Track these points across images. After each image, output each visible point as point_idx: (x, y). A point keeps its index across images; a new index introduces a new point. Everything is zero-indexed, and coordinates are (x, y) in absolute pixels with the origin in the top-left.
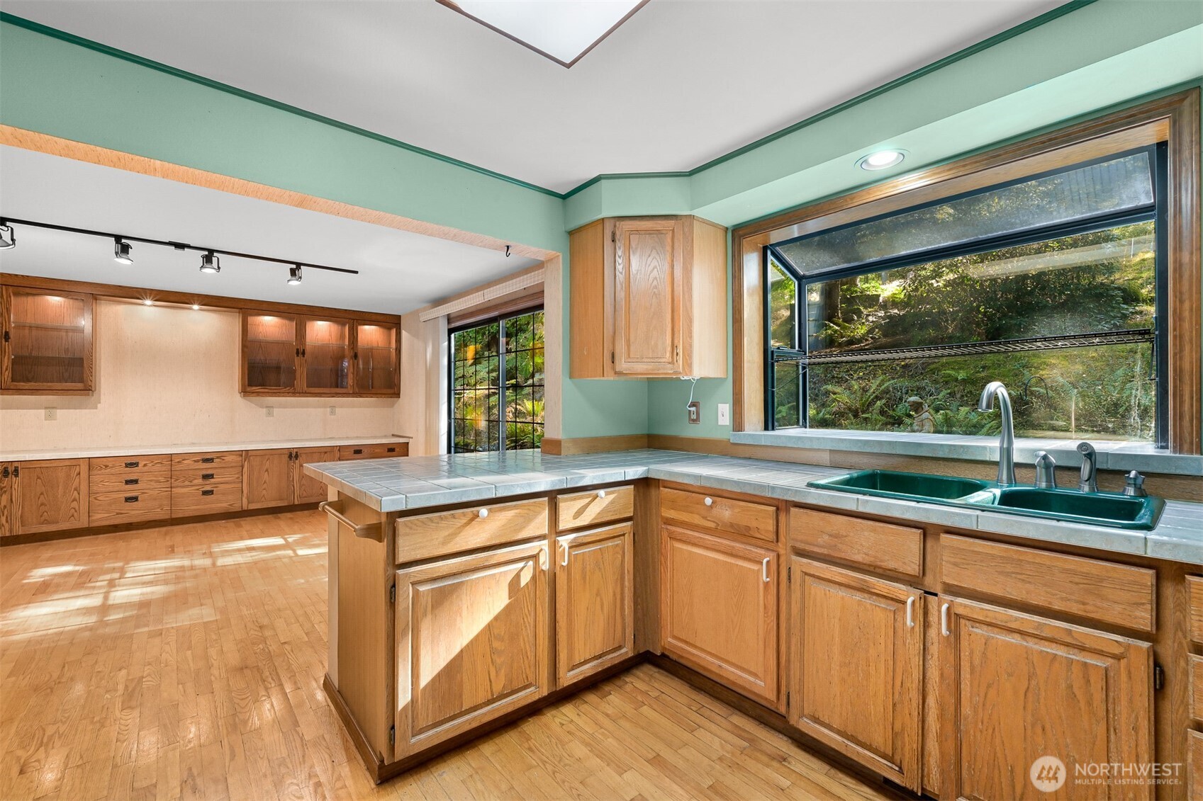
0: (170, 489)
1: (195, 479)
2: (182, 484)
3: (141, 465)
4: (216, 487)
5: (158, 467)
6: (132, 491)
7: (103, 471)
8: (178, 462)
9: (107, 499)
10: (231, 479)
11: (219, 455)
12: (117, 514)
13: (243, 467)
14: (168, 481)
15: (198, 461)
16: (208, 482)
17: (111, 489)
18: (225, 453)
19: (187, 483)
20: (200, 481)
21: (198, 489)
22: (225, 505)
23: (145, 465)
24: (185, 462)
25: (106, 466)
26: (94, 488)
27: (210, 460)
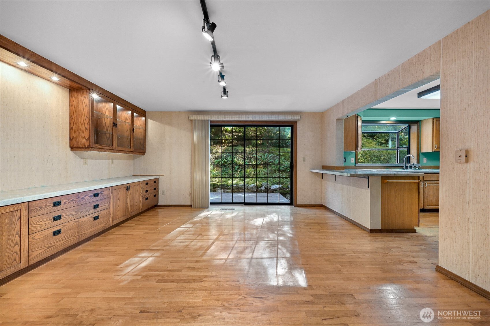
0: (78, 220)
1: (91, 209)
2: (85, 215)
3: (62, 204)
4: (100, 213)
5: (72, 204)
6: (57, 226)
7: (39, 212)
8: (83, 198)
9: (42, 236)
10: (105, 207)
11: (101, 190)
12: (48, 248)
13: (110, 197)
14: (77, 214)
15: (91, 196)
16: (96, 211)
17: (44, 227)
18: (103, 189)
19: (87, 213)
20: (92, 210)
21: (92, 217)
22: (103, 225)
23: (65, 203)
24: (86, 198)
25: (41, 208)
26: (32, 229)
27: (96, 195)
